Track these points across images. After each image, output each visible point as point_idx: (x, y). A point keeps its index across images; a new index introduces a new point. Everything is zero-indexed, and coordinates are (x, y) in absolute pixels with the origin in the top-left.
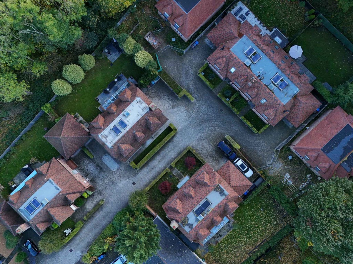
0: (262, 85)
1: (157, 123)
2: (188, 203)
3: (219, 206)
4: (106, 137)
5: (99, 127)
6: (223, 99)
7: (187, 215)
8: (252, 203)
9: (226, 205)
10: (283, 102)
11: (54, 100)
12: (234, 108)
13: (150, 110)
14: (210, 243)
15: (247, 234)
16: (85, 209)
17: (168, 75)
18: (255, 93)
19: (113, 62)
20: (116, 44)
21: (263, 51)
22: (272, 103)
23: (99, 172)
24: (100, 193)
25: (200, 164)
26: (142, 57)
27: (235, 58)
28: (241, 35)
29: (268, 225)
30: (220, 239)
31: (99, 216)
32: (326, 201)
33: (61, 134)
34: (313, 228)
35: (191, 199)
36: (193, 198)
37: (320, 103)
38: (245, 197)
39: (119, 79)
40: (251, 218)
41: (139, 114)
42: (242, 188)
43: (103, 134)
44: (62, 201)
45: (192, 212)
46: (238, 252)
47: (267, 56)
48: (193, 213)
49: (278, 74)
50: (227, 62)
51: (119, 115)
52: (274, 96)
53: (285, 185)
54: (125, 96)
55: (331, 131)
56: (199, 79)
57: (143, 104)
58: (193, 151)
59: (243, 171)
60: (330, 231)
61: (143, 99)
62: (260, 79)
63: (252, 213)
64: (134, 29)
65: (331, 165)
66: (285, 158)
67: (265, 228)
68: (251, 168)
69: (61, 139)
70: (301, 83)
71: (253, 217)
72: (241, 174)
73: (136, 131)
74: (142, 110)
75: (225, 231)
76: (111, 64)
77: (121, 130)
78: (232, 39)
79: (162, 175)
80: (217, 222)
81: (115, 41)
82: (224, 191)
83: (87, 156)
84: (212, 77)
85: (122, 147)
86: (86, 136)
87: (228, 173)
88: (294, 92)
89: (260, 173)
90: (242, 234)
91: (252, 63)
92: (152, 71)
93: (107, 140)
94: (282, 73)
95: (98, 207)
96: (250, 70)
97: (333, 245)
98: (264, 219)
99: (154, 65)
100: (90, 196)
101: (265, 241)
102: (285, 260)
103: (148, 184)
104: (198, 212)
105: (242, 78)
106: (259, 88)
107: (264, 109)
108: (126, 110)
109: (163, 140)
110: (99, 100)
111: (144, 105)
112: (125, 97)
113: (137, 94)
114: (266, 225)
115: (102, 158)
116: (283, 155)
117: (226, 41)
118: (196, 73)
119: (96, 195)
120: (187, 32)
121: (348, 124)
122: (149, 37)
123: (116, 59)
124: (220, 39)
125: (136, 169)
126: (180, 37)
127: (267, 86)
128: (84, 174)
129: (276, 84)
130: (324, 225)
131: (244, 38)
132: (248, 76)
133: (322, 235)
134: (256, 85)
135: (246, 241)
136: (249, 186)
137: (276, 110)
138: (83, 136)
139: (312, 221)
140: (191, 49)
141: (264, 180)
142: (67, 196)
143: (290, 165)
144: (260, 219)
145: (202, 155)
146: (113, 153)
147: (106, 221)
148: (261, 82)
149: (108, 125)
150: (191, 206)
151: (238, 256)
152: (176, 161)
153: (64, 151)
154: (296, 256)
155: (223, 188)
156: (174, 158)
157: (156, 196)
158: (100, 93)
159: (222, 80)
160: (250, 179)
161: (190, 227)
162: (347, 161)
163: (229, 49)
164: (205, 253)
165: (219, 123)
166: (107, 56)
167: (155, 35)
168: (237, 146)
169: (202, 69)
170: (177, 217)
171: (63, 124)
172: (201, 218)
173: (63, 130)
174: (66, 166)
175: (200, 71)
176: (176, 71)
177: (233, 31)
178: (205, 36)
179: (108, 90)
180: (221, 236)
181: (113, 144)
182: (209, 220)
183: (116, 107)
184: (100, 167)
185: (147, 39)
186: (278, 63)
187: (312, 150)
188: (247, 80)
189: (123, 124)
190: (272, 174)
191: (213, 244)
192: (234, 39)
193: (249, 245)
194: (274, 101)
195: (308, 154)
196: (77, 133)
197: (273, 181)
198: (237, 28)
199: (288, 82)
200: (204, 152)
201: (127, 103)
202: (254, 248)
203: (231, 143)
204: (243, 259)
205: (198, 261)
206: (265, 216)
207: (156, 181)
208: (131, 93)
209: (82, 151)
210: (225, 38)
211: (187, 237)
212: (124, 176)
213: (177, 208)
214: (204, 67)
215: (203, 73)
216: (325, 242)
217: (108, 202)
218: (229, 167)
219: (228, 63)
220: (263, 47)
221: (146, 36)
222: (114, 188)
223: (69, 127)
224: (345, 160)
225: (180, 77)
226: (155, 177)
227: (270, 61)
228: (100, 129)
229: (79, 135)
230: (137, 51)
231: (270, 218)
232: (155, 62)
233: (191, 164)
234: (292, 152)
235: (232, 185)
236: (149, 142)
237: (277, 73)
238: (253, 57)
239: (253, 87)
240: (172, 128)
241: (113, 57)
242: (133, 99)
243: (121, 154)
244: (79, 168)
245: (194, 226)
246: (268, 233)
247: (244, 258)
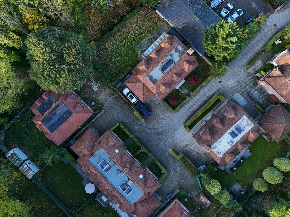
0: (119, 165)
1: (204, 135)
2: (178, 69)
3: (154, 67)
4: (247, 124)
5: (253, 132)
6: (146, 151)
7: (180, 59)
8: (123, 67)
9: (148, 68)
10: (102, 151)
11: (288, 153)
12: (138, 144)
13: (210, 147)
14: (158, 33)
15: (128, 42)
16: (263, 60)
17: (191, 171)
18: (124, 158)
19: (237, 183)
20: (235, 199)
21: (118, 192)
22: (111, 150)
23: (250, 91)
24: (249, 74)
25: (166, 99)
26: (215, 189)
27: (140, 187)
28: (135, 204)
29: (111, 49)
30: (149, 37)
31: (251, 55)
32: (75, 77)
33: (286, 126)
34: (85, 55)
35: (176, 72)
36: (174, 73)
37: (72, 148)
38: (130, 73)
39: (232, 169)
40: (124, 54)
41: (220, 143)
42: (133, 81)
43: (250, 126)
44: (285, 70)
45: (176, 62)
46: (135, 27)
47: (114, 188)
48: (175, 61)
49: (106, 173)
50: (146, 184)
51: (237, 143)
52: (110, 155)
53: (98, 82)
54: (230, 158)
55: (65, 127)
56: (165, 168)
57: (216, 151)
58: (171, 109)
59: (131, 94)
60: (73, 54)
61: (216, 155)
62: (120, 169)
63: (123, 58)
64: (219, 210)
65: (65, 101)
66: (97, 103)
67: (113, 47)
68: (125, 95)
69: (285, 123)
70: (88, 165)
71: (122, 56)
72: (133, 91)
73: (221, 128)
74: (216, 147)
75: (145, 44)
76: (238, 181)
77: (235, 130)
78: (141, 202)
79: (197, 90)
80: (155, 54)
81: (236, 201)
82: (149, 80)
83: (261, 105)
84: (156, 170)
85: (233, 116)
86: (263, 123)
87: (144, 93)
88: (94, 159)
89: (118, 92)
90: (132, 41)
91: (126, 183)
92: (206, 177)
93: (247, 122)
94: (103, 174)
95: (251, 62)
96: (128, 177)
97: (71, 43)
98: (114, 54)
99: (204, 181)
100: (258, 72)
101: (113, 36)
102: (97, 20)
103: (209, 82)
104: (170, 62)
105: (134, 170)
106: (121, 162)
107: (116, 144)
108: (231, 147)
109: (196, 119)
110: (249, 152)
111: (215, 151)
112: (231, 157)
113: (220, 160)
114: (113, 49)
115: (247, 103)
116: (99, 106)
117: (146, 199)
118: (168, 173)
119: (253, 72)
120: (178, 207)
121: (52, 133)
122: (206, 203)
123: (234, 185)
124: (150, 201)
125: (219, 95)
126: (181, 202)
127: (115, 164)
128: (263, 91)
129: (108, 165)
130: (78, 58)
131: (133, 202)
132: (130, 172)
133: (79, 50)
134: (123, 165)
135: (128, 36)
136: (128, 82)
137: (107, 144)
138: (265, 123)
139: (85, 60)
140: (172, 192)
141: (115, 86)
142: (281, 75)
143: (93, 97)
144: (117, 54)
145: (163, 105)
146: (241, 111)
147: (245, 51)
148: (119, 167)
149: (246, 134)
150: (177, 67)
151: (135, 23)
152: (185, 101)
153: (282, 111)
154: (88, 24)
155: (150, 82)
156: (187, 103)
157: (202, 72)
158: (248, 157)
159: (147, 166)
160: (125, 87)
161: (178, 49)
162: (52, 103)
163: (145, 194)
164: (162, 25)
165: (149, 131)
166: (242, 188)
167: (201, 204)
168: (136, 113)
169: (164, 176)
170: (188, 58)
171: (282, 134)
172: (169, 57)
173: (283, 130)
174: (280, 98)
175: (166, 175)
176: (184, 175)
177: (141, 208)
178: (162, 202)
179: (242, 161)
180: (149, 40)
181: (242, 118)
182: (161, 55)
183: (238, 149)
184: (249, 96)
185: (209, 202)
186: (106, 183)
187: (79, 112)
188: (130, 169)
189: (233, 135)
190: (108, 91)
191: (155, 33)
192: (140, 201)
193: (126, 33)
194: (109, 151)
195: (82, 109)
196: (270, 126)
197: (107, 85)
198: (137, 209)
199: (98, 166)
200: (161, 108)
201: (229, 152)
202: (122, 30)
203: (140, 116)
204: (131, 21)
205: (168, 19)
206: (113, 56)
207: (202, 85)
208: (225, 160)
209: (264, 109)
210: (147, 202)
211: (179, 41)
212: (229, 89)
213: (188, 65)
214: (162, 178)
215: (163, 173)
216: (77, 45)
217: (242, 66)
218: (143, 98)
219: (145, 183)
220: (118, 195)
221: (210, 204)
222: (237, 79)
223: (278, 131)
224: (54, 104)
225: (181, 169)
226: (202, 87)
227: (112, 183)
228: (252, 131)
229: (269, 125)
230: (219, 193)
231: (109, 55)
232: (203, 183)
233: (173, 99)
234: (91, 108)
235: (142, 83)
236: (208, 117)
237: (107, 174)
238: (126, 187)
239: (125, 163)
240: (188, 128)
241: (237, 187)
242: (225, 155)
243: (234, 109)
244: (268, 96)
245: (174, 50)
246: (110, 43)
247: (130, 22)
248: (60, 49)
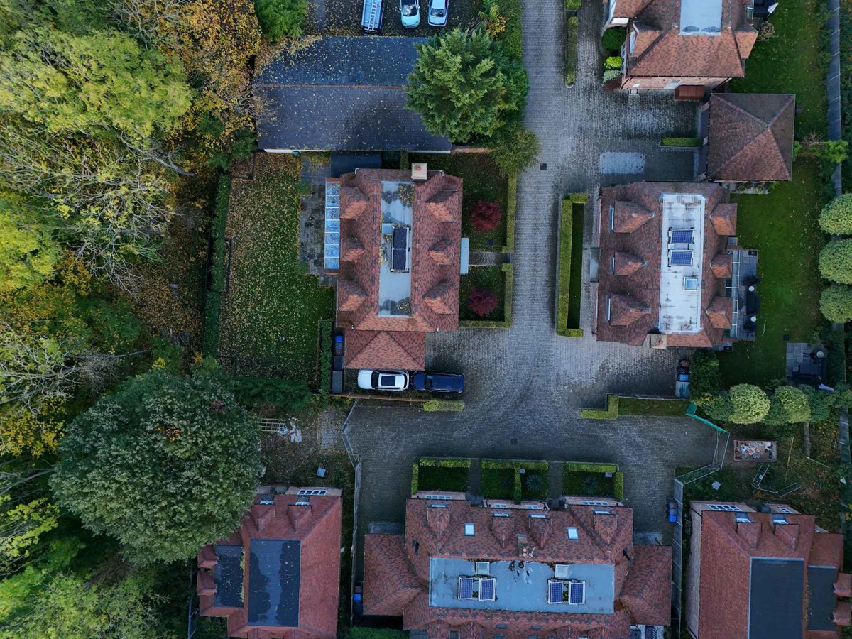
0: (502, 555)
1: (620, 318)
2: (429, 233)
3: (374, 280)
4: (689, 207)
5: (716, 212)
6: (532, 465)
7: (414, 210)
8: (310, 334)
9: (364, 292)
10: (438, 560)
11: (833, 177)
12: (499, 466)
13: (656, 331)
14: (314, 193)
15: (267, 272)
16: (589, 35)
17: (668, 414)
18: (499, 530)
19: (788, 344)
20: (815, 384)
21: (557, 616)
22: (455, 540)
23: (625, 126)
24: (589, 91)
25: (467, 314)
26: (756, 409)
27: (592, 559)
28: (618, 605)
29: (248, 322)
30: (303, 218)
31: (551, 48)
32: (231, 472)
33: (772, 131)
34: (207, 405)
35: (430, 244)
36: (430, 249)
37: (369, 614)
38: (337, 333)
39: (748, 326)
40: (287, 305)
41: (669, 304)
42: (359, 345)
43: (699, 206)
44: (657, 16)
45: (411, 224)
46: (252, 226)
47: (540, 613)
48: (406, 223)
49: (494, 599)
50: (597, 539)
51: (705, 268)
52: (464, 555)
53: (286, 417)
54: (724, 313)
55: (311, 585)
56: (606, 460)
57: (678, 327)
58: (497, 325)
59: (381, 375)
60: (183, 430)
61: (686, 336)
62: (513, 562)
63: (292, 315)
64: (807, 439)
65: (258, 530)
66: (329, 463)
67: (247, 312)
68: (370, 390)
69: (766, 125)
70: (438, 621)
71: (285, 312)
72: (381, 365)
73: (641, 268)
74: (670, 317)
75: (309, 242)
76: (786, 338)
77: (673, 244)
78: (626, 587)
79: (510, 231)
80: (351, 248)
81: (822, 386)
82: (392, 313)
83: (676, 134)
84: (589, 485)
85: (641, 217)
86: (718, 170)
87: (407, 348)
88: (437, 594)
89: (350, 397)
90: (274, 262)
91: (554, 578)
92: (712, 399)
93: (683, 203)
94: (486, 607)
95: (568, 63)
96: (547, 563)
97: (154, 412)
98: (264, 326)
99: (715, 412)
100: (602, 69)
101: (225, 290)
102: (160, 290)
103: (519, 189)
104: (399, 234)
105: (545, 535)
106: (501, 547)
107: (454, 517)
108: (700, 288)
109: (568, 295)
110: (750, 254)
111: (675, 328)
112: (722, 309)
113: (705, 337)
114: (250, 317)
115: (643, 157)
116: (339, 465)
117: (630, 570)
118: (621, 464)
119: (591, 80)
120: (715, 524)
121: (297, 626)
122: (766, 451)
123: (787, 354)
124: (644, 565)
125: (567, 198)
126: (710, 499)
127: (492, 561)
128: (651, 97)
129: (480, 579)
130: (198, 428)
131: (609, 607)
132: (540, 548)
133: (186, 411)
134: (511, 547)
135: (256, 259)
136: (350, 358)
137: (435, 535)
138: (723, 165)
139: (219, 415)
140: (670, 499)
141: (331, 393)
142: (657, 34)
143: (309, 459)
144: (270, 319)
145: (471, 332)
146: (647, 190)
147: (531, 53)
148: (508, 558)
149: (706, 231)
150: (422, 232)
151: (244, 219)
152: (509, 279)
153: (734, 107)
154: (151, 316)
155: (398, 316)
156: (516, 280)
157: (483, 184)
158: (758, 268)
159: (565, 494)
160: (355, 373)
161: (389, 193)
162: (236, 562)
163: (617, 564)
164: (306, 168)
165: (497, 415)
166: (809, 346)
167: (757, 465)
168: (432, 406)
169: (620, 482)
170: (426, 191)
171: (782, 152)
172: (387, 228)
173: (775, 144)
174: (703, 81)
175: (620, 477)
176: (659, 436)
177: (638, 600)
178: (668, 541)
179: (752, 289)
180: (307, 225)
181: (665, 206)
182: (366, 238)
183: (718, 276)
184: (633, 137)
185: (769, 444)
186: (512, 620)
187: (310, 525)
188: (534, 539)
189: (681, 258)
190: (326, 415)
191: (307, 198)
192: (624, 588)
193: (246, 256)
194: (454, 548)
195: (309, 512)
196: (741, 160)
197: (311, 405)
198: (633, 610)
199: (461, 602)
200: (474, 341)
201: (708, 303)
202: (232, 259)
203: (447, 403)
204: (232, 222)
205: (307, 145)
206: (266, 332)
207: (511, 211)
208: (715, 326)
209: (691, 134)
210: (638, 574)
211: (374, 170)
212: (575, 163)
213: (441, 205)
214: (620, 488)
215: (611, 476)
216: (170, 404)
217: (558, 89)
218: (414, 359)
219: (593, 539)
220: (564, 622)
221: (775, 447)
222: (572, 126)
223: (767, 156)
224: (241, 560)
225: (641, 432)
226: (516, 216)
227: (527, 609)
228: (712, 211)
229: (734, 161)
230: (771, 408)
231: (255, 337)
232: (720, 418)
233: (480, 299)
234: (328, 485)
235: (382, 333)
236: (590, 267)
237: (496, 599)
238: (564, 589)
239: (512, 539)
240: (572, 330)
241: (796, 354)
242: (705, 318)
243: (628, 200)
244: (671, 98)
245: (383, 202)
246: (234, 309)
247: (232, 227)
248: (144, 448)
